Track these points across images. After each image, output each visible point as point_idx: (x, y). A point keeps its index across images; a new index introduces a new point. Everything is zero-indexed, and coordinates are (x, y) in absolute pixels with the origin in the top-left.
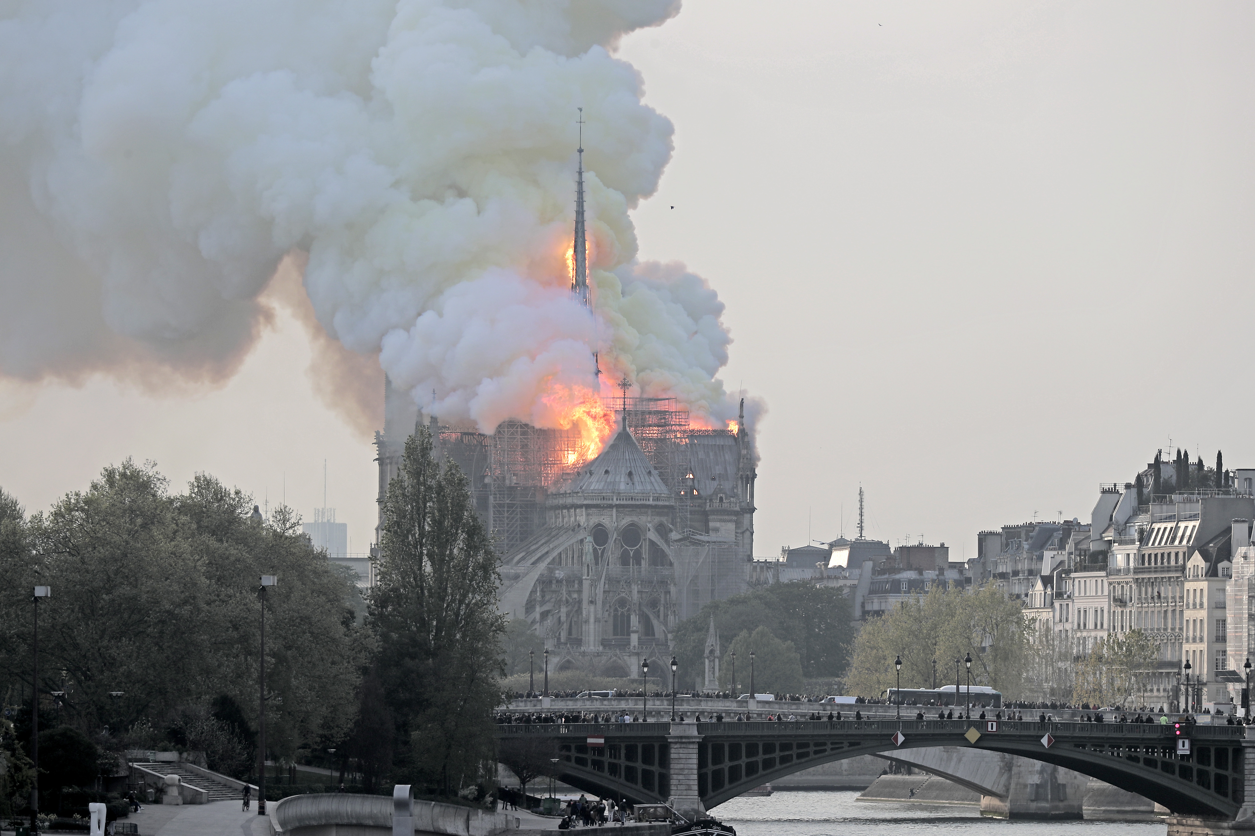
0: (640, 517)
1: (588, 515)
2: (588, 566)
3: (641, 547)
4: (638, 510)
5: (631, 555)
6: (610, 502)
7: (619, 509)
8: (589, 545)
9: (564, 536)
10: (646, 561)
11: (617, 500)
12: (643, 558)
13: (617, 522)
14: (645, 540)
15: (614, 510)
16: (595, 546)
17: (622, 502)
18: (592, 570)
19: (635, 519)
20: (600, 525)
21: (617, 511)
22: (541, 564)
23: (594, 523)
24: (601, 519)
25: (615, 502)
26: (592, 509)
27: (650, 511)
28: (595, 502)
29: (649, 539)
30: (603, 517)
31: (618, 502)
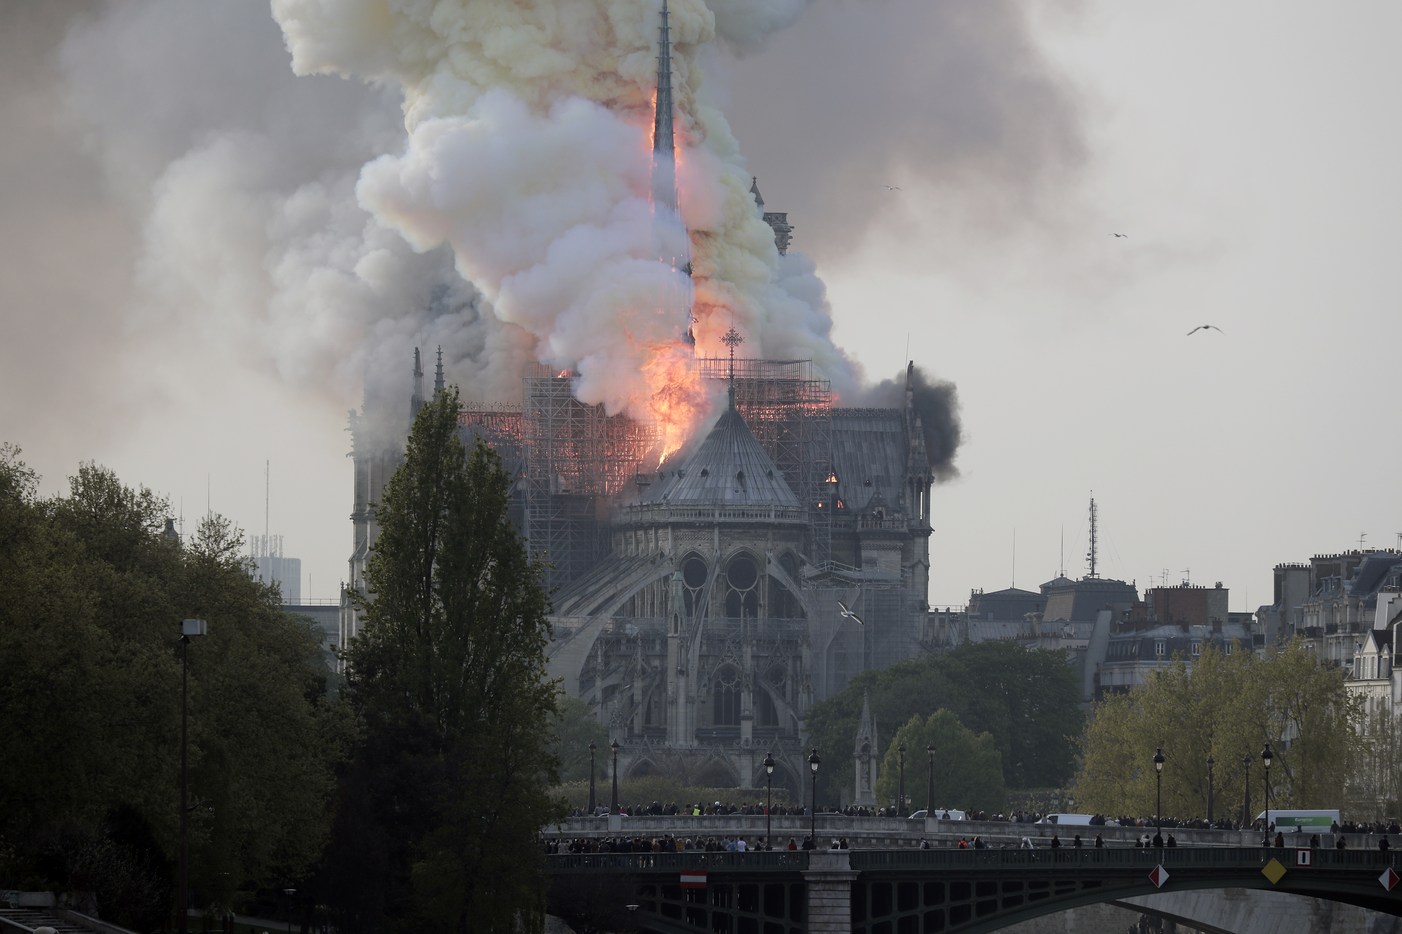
0: (755, 542)
1: (675, 538)
2: (676, 617)
3: (756, 588)
4: (753, 531)
5: (742, 601)
6: (710, 519)
7: (724, 530)
8: (677, 586)
9: (639, 571)
10: (764, 609)
11: (720, 515)
12: (760, 605)
13: (721, 550)
14: (763, 577)
15: (716, 531)
16: (687, 586)
17: (728, 520)
18: (681, 623)
19: (748, 545)
20: (693, 554)
21: (720, 533)
22: (604, 615)
23: (686, 552)
24: (696, 546)
25: (718, 519)
26: (682, 530)
27: (770, 534)
28: (686, 519)
29: (770, 576)
30: (699, 542)
31: (722, 519)
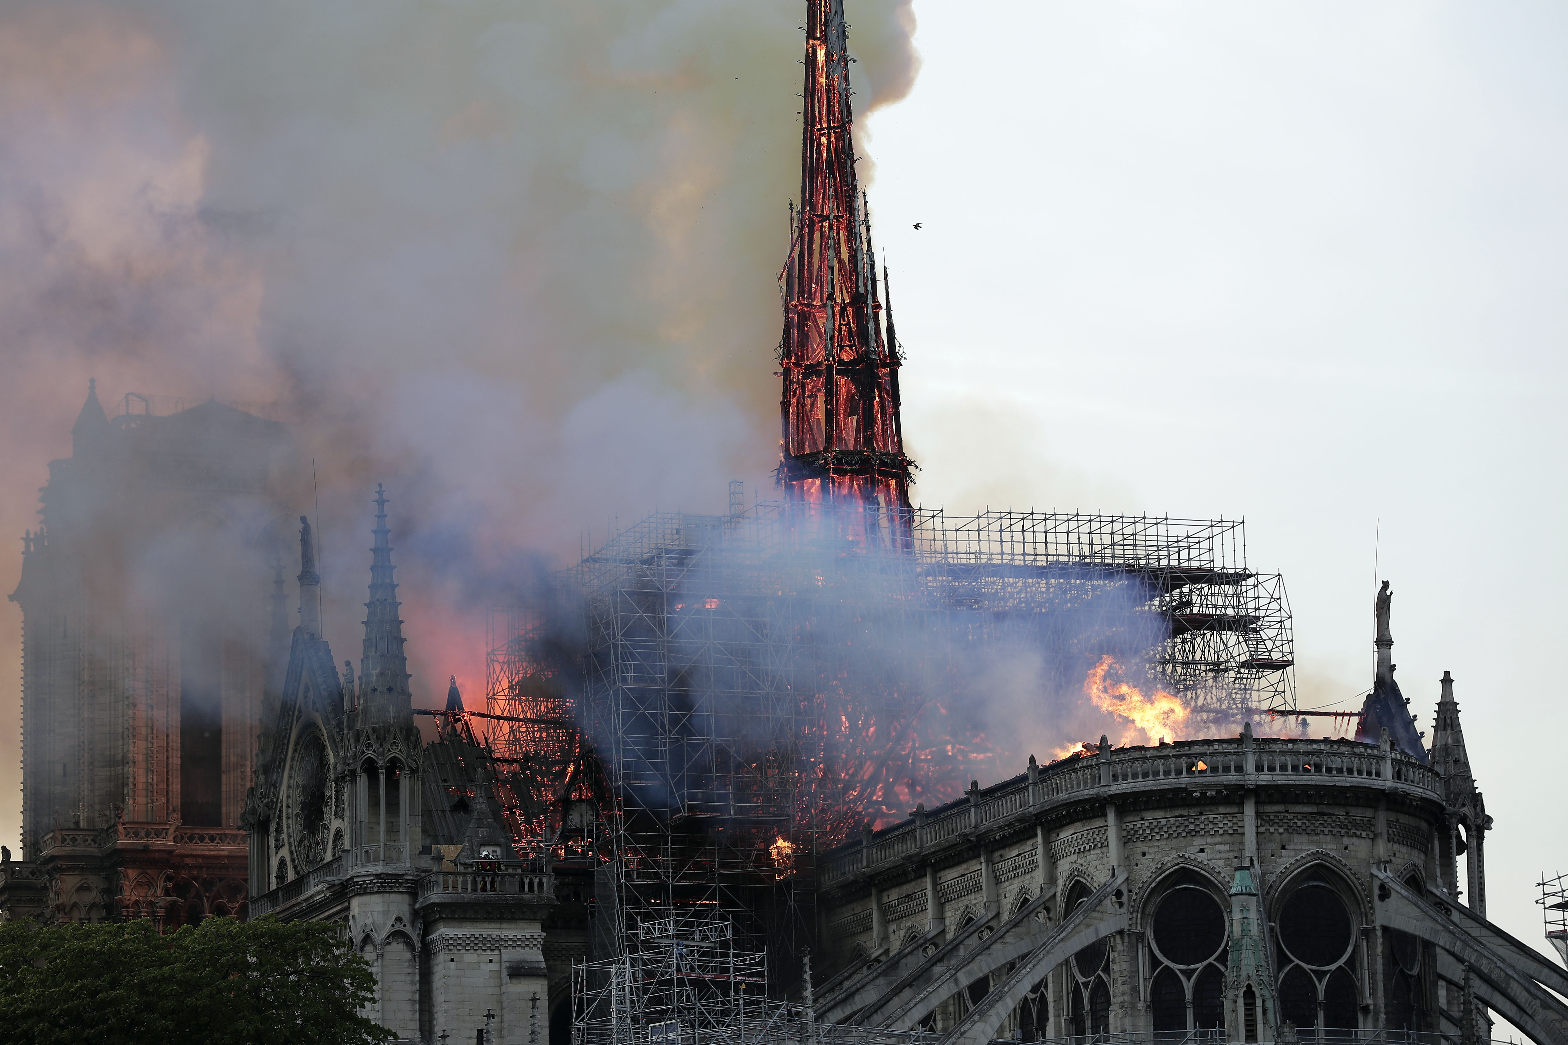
0: (1346, 841)
1: (1126, 840)
2: (1249, 994)
3: (1351, 962)
4: (1340, 812)
5: (1321, 997)
6: (1233, 778)
7: (1268, 808)
9: (1009, 938)
10: (1376, 1020)
11: (1259, 768)
12: (1366, 1009)
13: (1261, 862)
14: (1367, 934)
15: (1249, 810)
16: (1166, 962)
17: (1280, 779)
18: (1265, 1012)
19: (1330, 847)
20: (1184, 874)
21: (1258, 815)
23: (1160, 870)
24: (1191, 852)
25: (1253, 778)
26: (1148, 815)
27: (1382, 818)
28: (1164, 783)
29: (1385, 929)
30: (1198, 842)
31: (1264, 778)
